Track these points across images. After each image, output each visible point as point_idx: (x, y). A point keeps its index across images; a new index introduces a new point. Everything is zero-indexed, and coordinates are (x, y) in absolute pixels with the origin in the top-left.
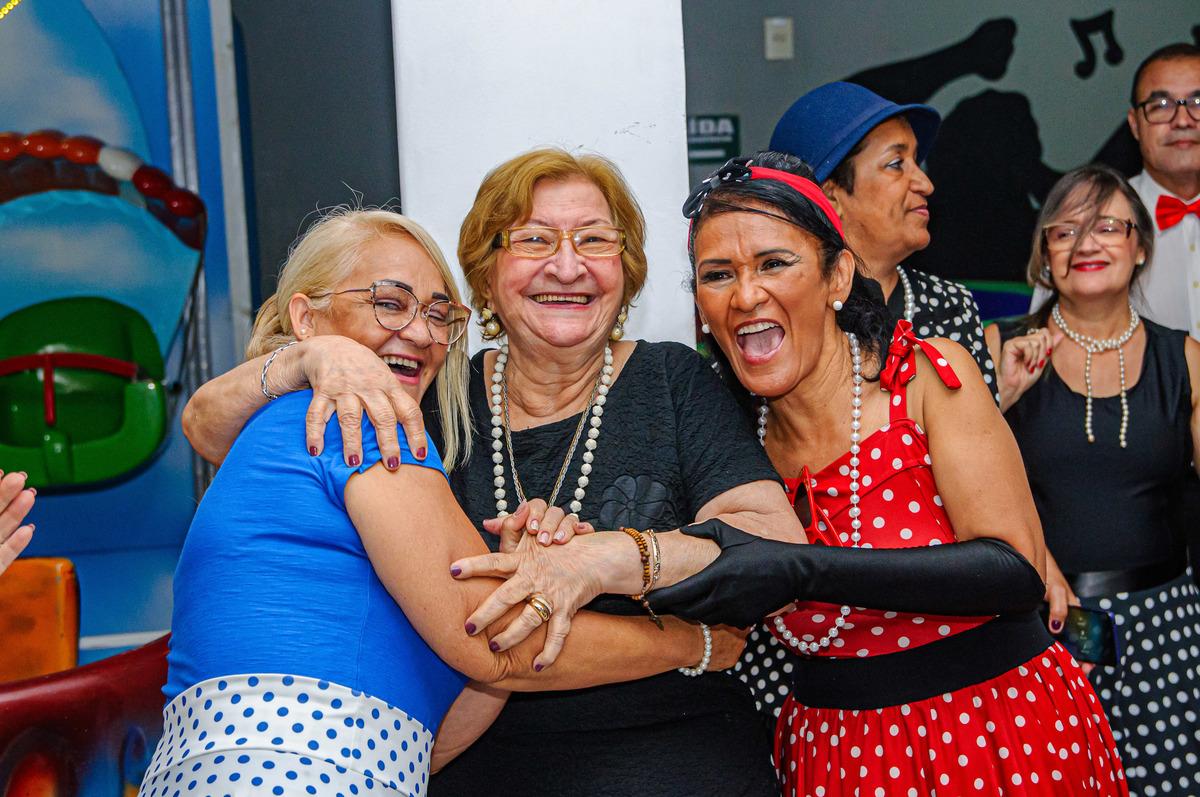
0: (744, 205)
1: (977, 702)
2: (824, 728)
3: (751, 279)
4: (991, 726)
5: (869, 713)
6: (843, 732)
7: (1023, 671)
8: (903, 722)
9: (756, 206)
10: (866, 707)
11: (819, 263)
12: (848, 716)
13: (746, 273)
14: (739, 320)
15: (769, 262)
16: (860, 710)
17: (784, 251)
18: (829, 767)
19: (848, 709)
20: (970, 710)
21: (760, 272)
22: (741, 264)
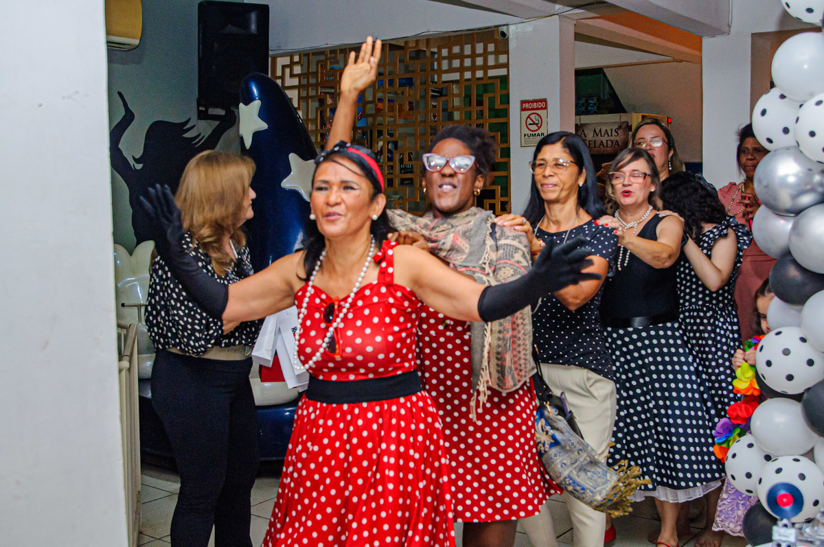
0: (340, 160)
1: (377, 409)
3: (337, 192)
4: (380, 421)
6: (318, 412)
7: (402, 400)
11: (369, 194)
12: (321, 405)
13: (335, 188)
15: (347, 187)
17: (354, 183)
20: (373, 411)
21: (342, 190)
22: (333, 184)
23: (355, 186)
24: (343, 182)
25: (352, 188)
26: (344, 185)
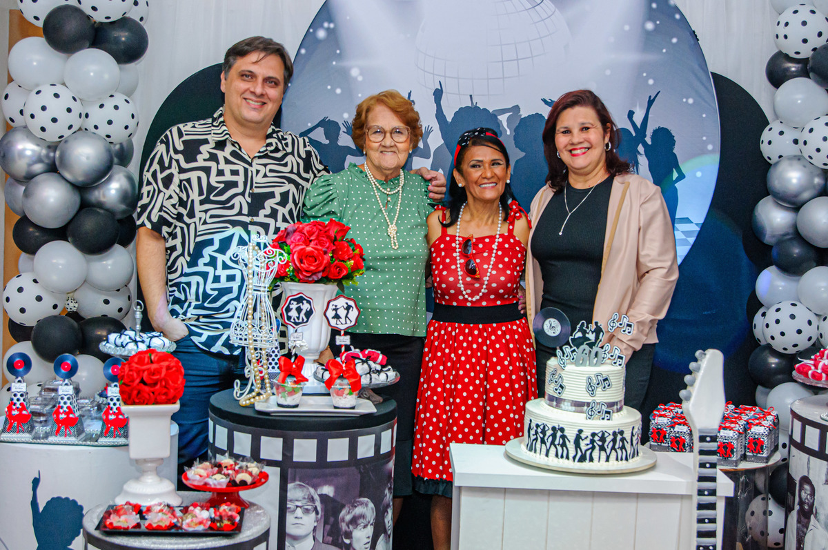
24: (492, 161)
26: (492, 163)
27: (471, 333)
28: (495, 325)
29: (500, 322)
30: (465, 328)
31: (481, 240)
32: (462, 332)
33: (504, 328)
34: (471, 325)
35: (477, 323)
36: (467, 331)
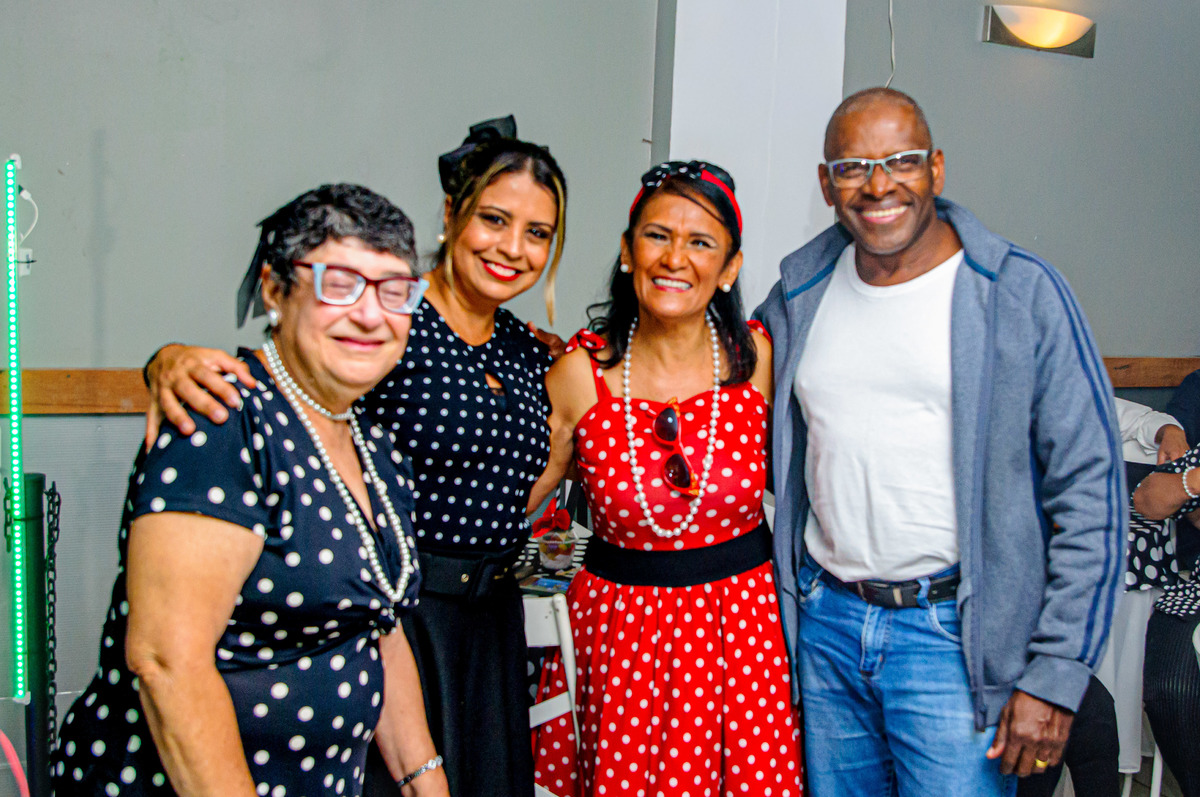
0: (693, 195)
2: (640, 601)
5: (680, 589)
8: (705, 596)
9: (701, 200)
10: (678, 584)
13: (679, 241)
14: (664, 272)
15: (697, 241)
16: (673, 587)
17: (709, 237)
18: (642, 629)
19: (663, 585)
21: (689, 245)
22: (678, 235)
23: (711, 243)
24: (693, 235)
25: (706, 244)
26: (693, 239)
27: (689, 605)
28: (735, 580)
29: (745, 570)
30: (674, 596)
31: (688, 406)
32: (670, 606)
33: (752, 583)
34: (689, 589)
35: (698, 582)
36: (680, 602)
